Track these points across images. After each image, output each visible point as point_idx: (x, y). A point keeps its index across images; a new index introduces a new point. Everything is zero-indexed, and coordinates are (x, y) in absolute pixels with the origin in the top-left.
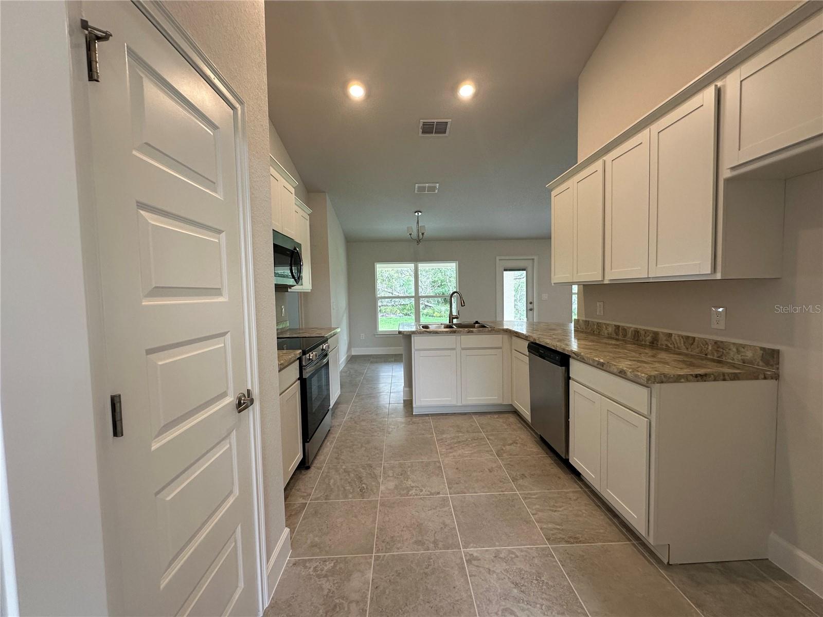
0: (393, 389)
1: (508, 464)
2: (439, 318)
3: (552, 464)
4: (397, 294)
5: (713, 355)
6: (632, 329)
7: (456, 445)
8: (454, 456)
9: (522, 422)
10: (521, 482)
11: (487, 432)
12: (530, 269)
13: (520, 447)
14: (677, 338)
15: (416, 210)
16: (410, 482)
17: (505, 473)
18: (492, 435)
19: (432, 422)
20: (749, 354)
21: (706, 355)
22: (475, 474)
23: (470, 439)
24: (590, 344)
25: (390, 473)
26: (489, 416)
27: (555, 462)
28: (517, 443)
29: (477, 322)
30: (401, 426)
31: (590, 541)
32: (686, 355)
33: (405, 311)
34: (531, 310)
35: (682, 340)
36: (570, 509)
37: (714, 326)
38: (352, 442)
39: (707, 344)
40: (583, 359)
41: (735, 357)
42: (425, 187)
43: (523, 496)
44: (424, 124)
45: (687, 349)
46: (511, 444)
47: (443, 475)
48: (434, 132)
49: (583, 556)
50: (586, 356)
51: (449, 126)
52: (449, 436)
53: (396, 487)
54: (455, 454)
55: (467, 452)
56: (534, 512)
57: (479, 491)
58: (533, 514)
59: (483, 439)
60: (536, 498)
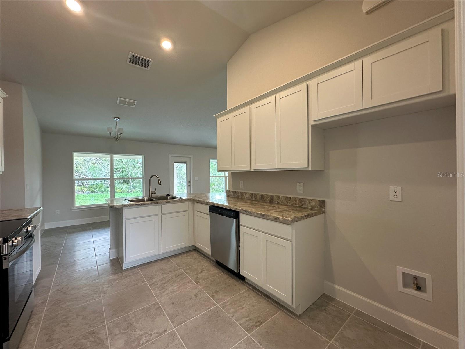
0: (98, 252)
1: (205, 287)
2: (121, 193)
3: (229, 277)
4: (84, 177)
5: (299, 205)
6: (260, 194)
7: (165, 285)
8: (167, 294)
9: (202, 255)
10: (217, 296)
11: (184, 268)
12: (188, 163)
13: (207, 272)
14: (282, 198)
15: (115, 116)
16: (138, 332)
17: (205, 294)
18: (188, 269)
19: (141, 273)
20: (314, 203)
21: (296, 205)
22: (187, 303)
23: (174, 277)
24: (246, 204)
25: (116, 331)
26: (181, 256)
27: (229, 276)
28: (204, 270)
29: (168, 195)
30: (115, 283)
31: (266, 320)
32: (287, 206)
33: (92, 189)
34: (189, 186)
35: (285, 199)
36: (249, 303)
37: (298, 191)
38: (64, 315)
39: (296, 200)
40: (250, 213)
41: (308, 205)
42: (126, 101)
43: (222, 306)
44: (132, 56)
45: (287, 203)
46: (201, 272)
47: (164, 313)
48: (139, 64)
49: (267, 331)
50: (252, 211)
51: (151, 64)
52: (158, 280)
53: (127, 343)
54: (167, 292)
55: (175, 288)
56: (232, 315)
57: (195, 315)
58: (232, 317)
59: (182, 274)
60: (230, 304)
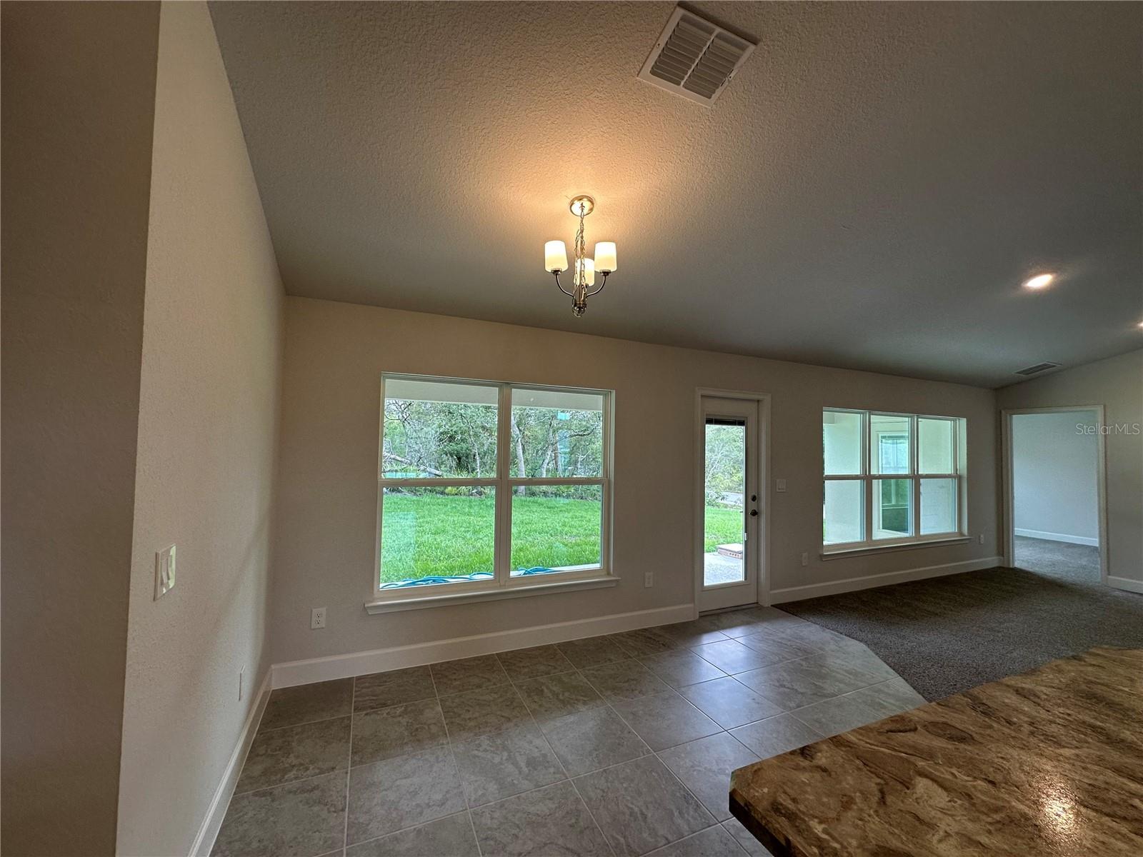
12: (752, 422)
34: (755, 513)
